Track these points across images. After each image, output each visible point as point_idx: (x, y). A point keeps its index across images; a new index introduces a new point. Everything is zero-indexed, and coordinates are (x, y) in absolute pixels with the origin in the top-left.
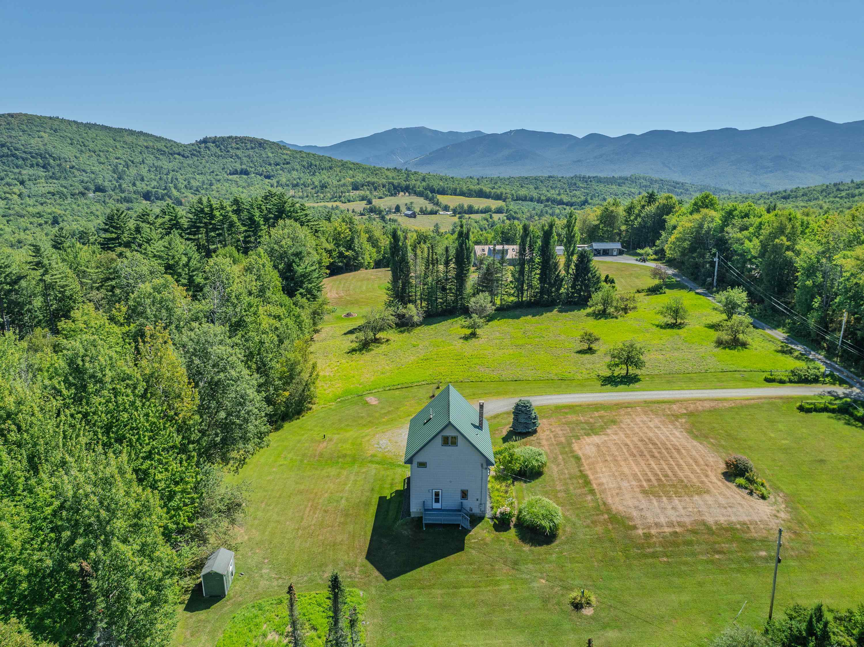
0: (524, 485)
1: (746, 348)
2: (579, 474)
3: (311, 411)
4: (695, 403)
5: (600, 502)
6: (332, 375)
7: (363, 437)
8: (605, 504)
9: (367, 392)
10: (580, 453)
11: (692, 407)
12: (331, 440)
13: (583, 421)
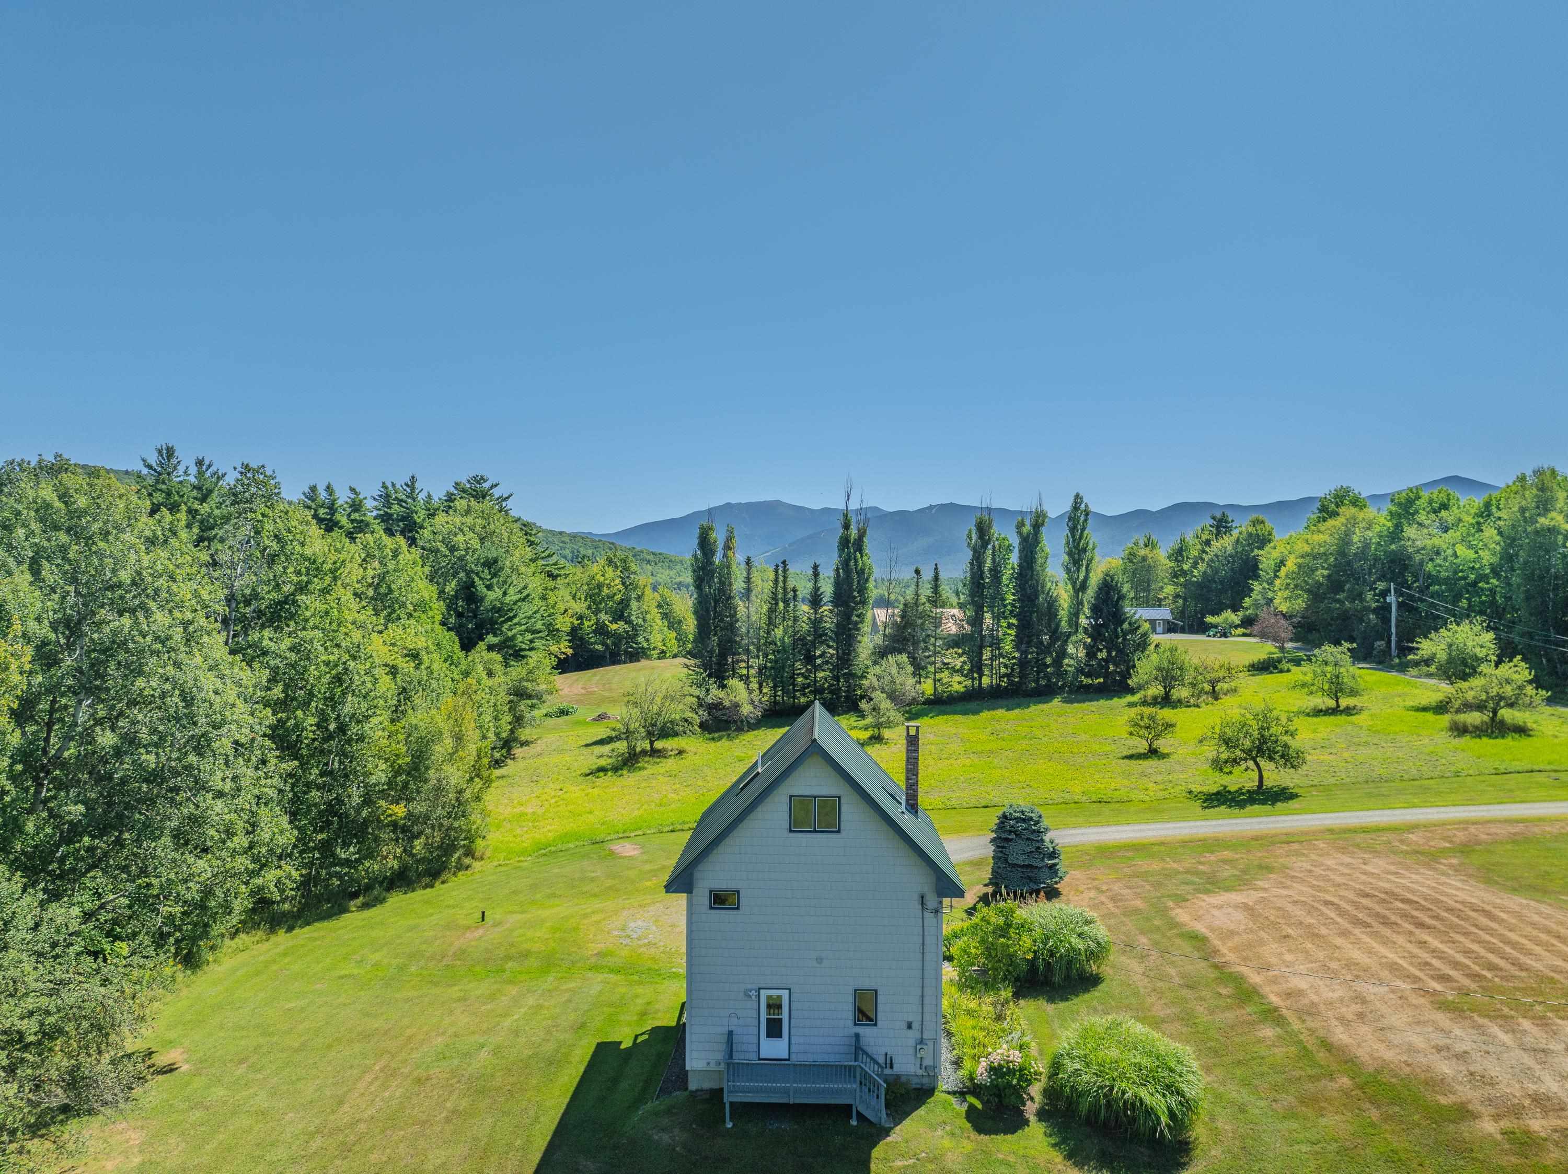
0: (1050, 1008)
1: (1529, 736)
2: (1212, 974)
3: (469, 872)
4: (1465, 829)
5: (1310, 1043)
6: (540, 812)
7: (586, 916)
8: (1327, 1045)
9: (615, 836)
10: (1200, 928)
11: (1461, 836)
12: (497, 924)
13: (1181, 869)
